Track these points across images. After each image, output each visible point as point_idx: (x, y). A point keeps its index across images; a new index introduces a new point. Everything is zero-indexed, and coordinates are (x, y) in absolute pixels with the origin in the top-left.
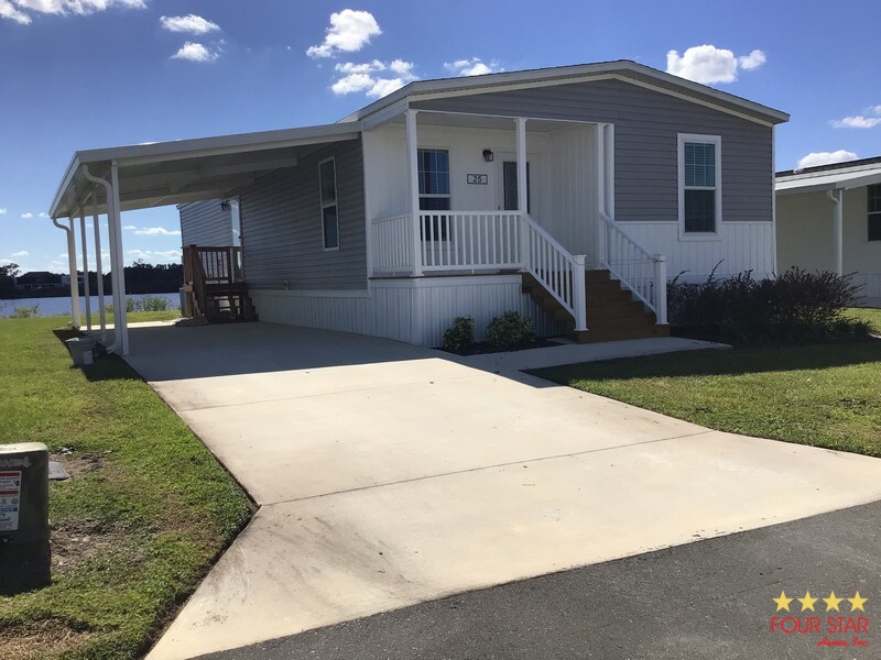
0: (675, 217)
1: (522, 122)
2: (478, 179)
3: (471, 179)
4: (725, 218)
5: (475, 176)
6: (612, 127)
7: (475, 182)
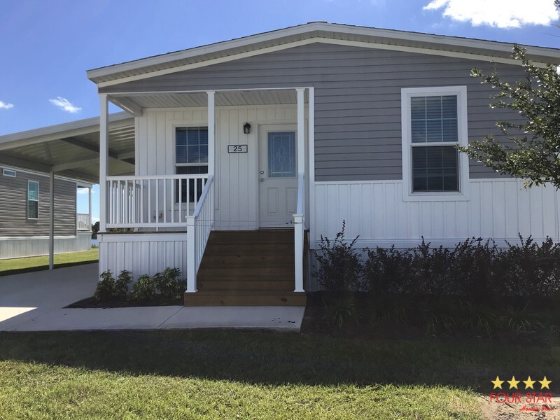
0: (399, 176)
1: (211, 94)
2: (238, 149)
3: (232, 149)
4: (473, 174)
5: (235, 146)
6: (312, 90)
7: (235, 152)
